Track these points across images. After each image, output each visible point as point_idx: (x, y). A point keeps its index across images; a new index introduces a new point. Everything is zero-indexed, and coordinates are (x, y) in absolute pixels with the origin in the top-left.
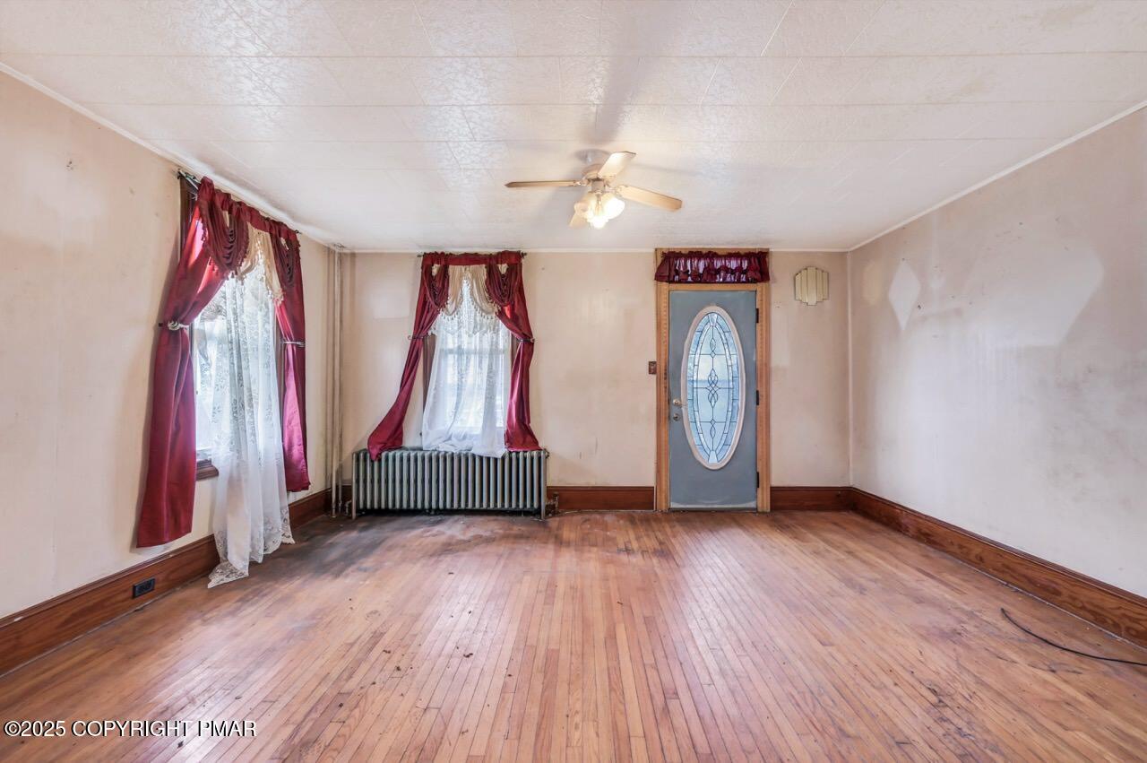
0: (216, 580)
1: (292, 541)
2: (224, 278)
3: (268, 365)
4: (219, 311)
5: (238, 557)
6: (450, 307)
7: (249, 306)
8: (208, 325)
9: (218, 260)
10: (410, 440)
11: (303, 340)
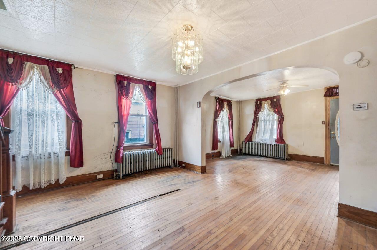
0: (221, 158)
1: (231, 155)
2: (221, 112)
3: (227, 125)
4: (220, 117)
5: (224, 155)
6: (262, 110)
7: (224, 115)
8: (219, 119)
9: (220, 109)
10: (254, 140)
11: (232, 120)
